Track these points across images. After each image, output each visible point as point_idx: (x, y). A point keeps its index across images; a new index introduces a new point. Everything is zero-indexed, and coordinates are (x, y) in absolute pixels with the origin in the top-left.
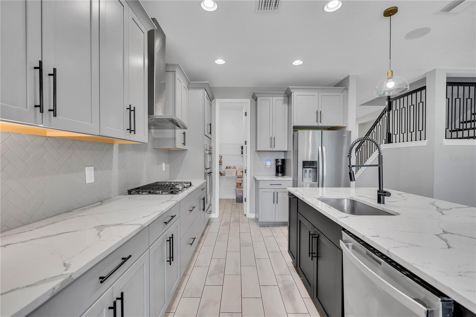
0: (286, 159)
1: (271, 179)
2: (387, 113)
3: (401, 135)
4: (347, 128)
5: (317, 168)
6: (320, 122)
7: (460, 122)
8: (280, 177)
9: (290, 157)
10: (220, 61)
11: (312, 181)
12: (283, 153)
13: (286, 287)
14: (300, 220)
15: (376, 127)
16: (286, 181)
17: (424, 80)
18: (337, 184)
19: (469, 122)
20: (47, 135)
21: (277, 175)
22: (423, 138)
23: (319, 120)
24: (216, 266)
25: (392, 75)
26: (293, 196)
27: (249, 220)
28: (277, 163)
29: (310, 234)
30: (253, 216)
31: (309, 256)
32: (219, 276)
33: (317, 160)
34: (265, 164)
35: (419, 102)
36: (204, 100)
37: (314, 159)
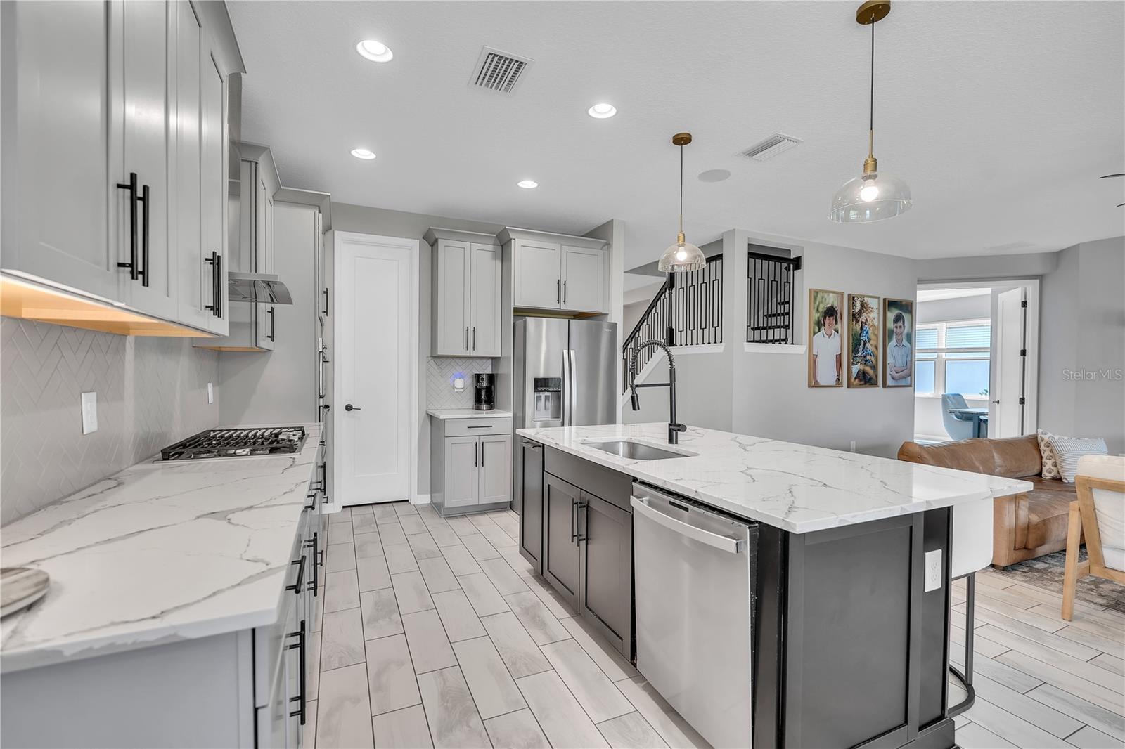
0: (497, 374)
1: (469, 416)
2: (667, 291)
3: (689, 332)
4: (609, 317)
5: (560, 391)
6: (565, 301)
7: (764, 316)
8: (485, 412)
9: (507, 370)
10: (363, 154)
11: (550, 416)
12: (490, 361)
13: (526, 611)
14: (549, 485)
15: (650, 315)
16: (500, 418)
17: (720, 241)
18: (591, 421)
19: (774, 315)
20: (24, 316)
21: (478, 409)
22: (718, 339)
23: (562, 299)
24: (376, 604)
25: (684, 241)
26: (532, 443)
27: (418, 509)
28: (479, 382)
29: (574, 504)
30: (425, 499)
31: (572, 541)
32: (390, 619)
33: (560, 376)
34: (452, 385)
35: (713, 278)
36: (317, 234)
37: (555, 374)
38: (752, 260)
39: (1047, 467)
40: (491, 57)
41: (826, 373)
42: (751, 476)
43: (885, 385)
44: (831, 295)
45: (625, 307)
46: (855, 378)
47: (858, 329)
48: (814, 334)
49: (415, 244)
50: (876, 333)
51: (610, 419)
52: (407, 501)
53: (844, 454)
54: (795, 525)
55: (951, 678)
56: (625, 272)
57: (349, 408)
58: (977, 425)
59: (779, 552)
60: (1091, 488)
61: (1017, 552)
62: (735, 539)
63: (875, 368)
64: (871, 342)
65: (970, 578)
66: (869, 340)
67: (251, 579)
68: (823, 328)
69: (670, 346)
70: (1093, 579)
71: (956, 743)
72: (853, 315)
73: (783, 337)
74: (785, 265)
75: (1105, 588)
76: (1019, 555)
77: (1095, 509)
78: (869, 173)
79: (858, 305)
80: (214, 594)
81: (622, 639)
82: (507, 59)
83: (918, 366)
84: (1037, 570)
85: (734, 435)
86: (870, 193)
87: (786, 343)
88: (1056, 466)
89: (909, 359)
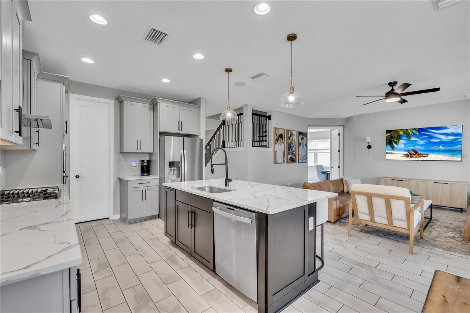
0: (151, 160)
1: (139, 179)
2: (222, 126)
3: (231, 143)
4: (200, 136)
5: (180, 167)
6: (181, 130)
7: (258, 137)
8: (146, 176)
9: (156, 159)
10: (87, 60)
11: (176, 177)
12: (148, 154)
13: (169, 258)
14: (178, 206)
15: (216, 135)
16: (154, 179)
17: (242, 108)
18: (192, 179)
19: (262, 137)
21: (143, 175)
22: (242, 146)
23: (180, 129)
24: (98, 265)
25: (230, 109)
26: (170, 189)
27: (114, 222)
28: (143, 163)
29: (189, 212)
30: (118, 217)
31: (189, 227)
32: (106, 270)
33: (180, 161)
34: (130, 165)
35: (240, 122)
36: (62, 95)
37: (178, 160)
38: (254, 116)
39: (345, 188)
40: (153, 30)
41: (280, 158)
42: (255, 197)
43: (299, 162)
44: (281, 130)
45: (206, 131)
46: (289, 160)
47: (290, 142)
48: (276, 144)
49: (112, 102)
50: (296, 143)
51: (201, 178)
52: (108, 218)
53: (286, 187)
54: (270, 211)
55: (317, 259)
56: (206, 118)
57: (77, 177)
58: (327, 175)
59: (265, 222)
60: (355, 194)
61: (337, 217)
62: (250, 219)
63: (295, 156)
64: (294, 147)
65: (322, 225)
66: (294, 146)
67: (64, 250)
68: (278, 142)
69: (224, 148)
70: (357, 223)
71: (319, 279)
72: (288, 137)
73: (265, 145)
74: (265, 118)
75: (360, 225)
76: (337, 218)
77: (356, 201)
78: (291, 92)
79: (290, 133)
80: (50, 257)
81: (209, 262)
82: (160, 32)
83: (309, 155)
84: (342, 222)
85: (248, 182)
86: (291, 98)
87: (266, 147)
88: (348, 188)
89: (306, 153)
